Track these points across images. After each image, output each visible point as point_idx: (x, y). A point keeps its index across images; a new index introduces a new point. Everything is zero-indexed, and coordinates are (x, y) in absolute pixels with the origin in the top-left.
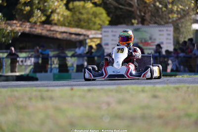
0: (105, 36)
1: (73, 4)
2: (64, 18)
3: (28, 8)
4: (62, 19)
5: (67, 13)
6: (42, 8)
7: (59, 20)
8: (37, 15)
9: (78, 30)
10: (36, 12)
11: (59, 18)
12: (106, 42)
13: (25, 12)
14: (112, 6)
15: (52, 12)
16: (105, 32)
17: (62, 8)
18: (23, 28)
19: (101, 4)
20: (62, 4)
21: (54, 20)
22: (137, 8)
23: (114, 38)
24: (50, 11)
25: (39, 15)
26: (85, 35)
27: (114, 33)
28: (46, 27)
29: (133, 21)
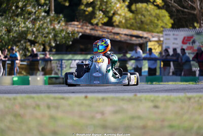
0: (166, 39)
1: (136, 6)
2: (126, 20)
3: (90, 9)
4: (124, 21)
5: (129, 15)
6: (104, 10)
7: (120, 22)
8: (99, 16)
9: (140, 33)
10: (98, 13)
11: (121, 19)
12: (167, 45)
13: (87, 13)
14: (174, 9)
15: (114, 14)
16: (166, 35)
17: (124, 9)
18: (84, 29)
19: (163, 6)
20: (125, 6)
21: (115, 21)
22: (200, 11)
23: (176, 42)
24: (112, 12)
25: (101, 16)
26: (146, 38)
27: (175, 37)
28: (107, 29)
29: (196, 24)
